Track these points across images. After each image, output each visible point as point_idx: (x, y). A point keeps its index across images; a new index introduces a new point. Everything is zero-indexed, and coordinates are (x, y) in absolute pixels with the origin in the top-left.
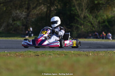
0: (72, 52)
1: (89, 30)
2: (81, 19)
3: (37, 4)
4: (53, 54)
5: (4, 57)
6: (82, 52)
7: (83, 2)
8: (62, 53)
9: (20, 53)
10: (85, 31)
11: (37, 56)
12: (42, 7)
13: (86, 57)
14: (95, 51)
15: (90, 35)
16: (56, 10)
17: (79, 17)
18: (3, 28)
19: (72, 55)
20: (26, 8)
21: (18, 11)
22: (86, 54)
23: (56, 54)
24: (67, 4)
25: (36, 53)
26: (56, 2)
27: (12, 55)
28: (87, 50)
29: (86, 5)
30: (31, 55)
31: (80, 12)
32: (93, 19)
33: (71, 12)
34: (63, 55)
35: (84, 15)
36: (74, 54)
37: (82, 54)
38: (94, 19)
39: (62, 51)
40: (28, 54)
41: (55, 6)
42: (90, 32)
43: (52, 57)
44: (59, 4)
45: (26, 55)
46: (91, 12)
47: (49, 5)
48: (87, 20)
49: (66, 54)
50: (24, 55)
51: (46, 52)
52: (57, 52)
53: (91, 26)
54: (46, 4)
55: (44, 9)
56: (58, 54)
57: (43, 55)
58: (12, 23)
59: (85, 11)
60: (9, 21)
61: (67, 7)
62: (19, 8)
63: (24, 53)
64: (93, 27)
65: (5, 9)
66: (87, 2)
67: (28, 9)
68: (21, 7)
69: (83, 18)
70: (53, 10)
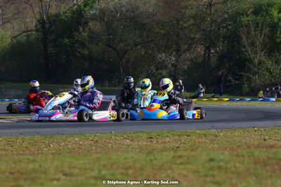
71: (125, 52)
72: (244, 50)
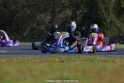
0: (98, 58)
1: (116, 35)
2: (108, 23)
3: (62, 8)
4: (79, 59)
5: (28, 62)
6: (108, 58)
7: (110, 5)
8: (88, 59)
9: (44, 59)
10: (112, 36)
11: (62, 62)
12: (67, 11)
13: (113, 63)
14: (122, 57)
15: (117, 40)
16: (81, 14)
17: (105, 21)
18: (27, 33)
19: (98, 61)
20: (50, 12)
21: (42, 15)
22: (112, 61)
23: (81, 60)
24: (93, 8)
25: (60, 59)
26: (82, 6)
27: (36, 61)
28: (114, 56)
29: (113, 9)
30: (55, 61)
31: (106, 16)
32: (119, 24)
33: (97, 16)
34: (88, 61)
35: (111, 19)
36: (100, 60)
37: (108, 61)
38: (121, 24)
39: (88, 57)
40: (52, 60)
41: (80, 10)
42: (117, 37)
43: (77, 63)
44: (85, 7)
45: (50, 61)
46: (118, 17)
47: (74, 9)
48: (114, 25)
49: (92, 60)
50: (49, 61)
51: (71, 57)
52: (83, 58)
53: (117, 31)
54: (71, 8)
55: (69, 12)
56: (84, 60)
57: (68, 61)
58: (36, 27)
59: (112, 15)
60: (33, 25)
61: (93, 11)
62: (44, 12)
63: (49, 59)
64: (120, 32)
65: (29, 13)
66: (114, 6)
67: (53, 12)
68: (45, 10)
69: (110, 23)
70: (78, 14)
71: (17, 12)
72: (100, 13)
